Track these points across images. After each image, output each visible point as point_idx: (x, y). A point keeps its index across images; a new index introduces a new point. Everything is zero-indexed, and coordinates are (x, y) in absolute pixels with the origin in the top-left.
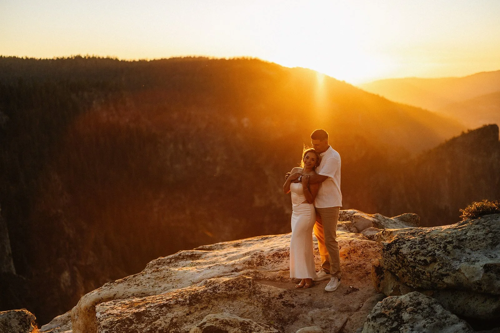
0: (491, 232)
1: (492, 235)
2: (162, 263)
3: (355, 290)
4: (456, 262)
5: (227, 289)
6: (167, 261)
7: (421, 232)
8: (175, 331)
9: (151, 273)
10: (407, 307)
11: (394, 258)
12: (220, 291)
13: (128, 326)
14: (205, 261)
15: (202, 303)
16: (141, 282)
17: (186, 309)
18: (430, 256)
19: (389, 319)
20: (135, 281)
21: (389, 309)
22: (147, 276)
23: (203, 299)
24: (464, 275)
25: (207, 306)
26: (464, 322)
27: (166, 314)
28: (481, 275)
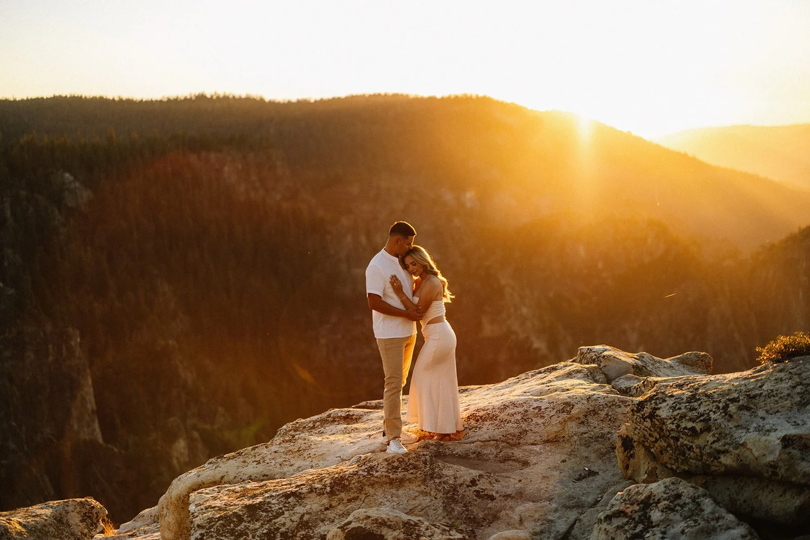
0: (801, 384)
1: (802, 389)
2: (301, 429)
3: (592, 473)
4: (740, 431)
5: (390, 470)
6: (309, 425)
7: (693, 383)
8: (306, 534)
9: (279, 444)
10: (659, 501)
11: (648, 424)
12: (379, 473)
13: (235, 526)
14: (366, 426)
15: (350, 491)
16: (263, 458)
17: (325, 501)
18: (701, 421)
19: (631, 520)
20: (255, 456)
21: (632, 504)
22: (274, 448)
23: (353, 486)
24: (751, 452)
25: (358, 496)
26: (745, 526)
27: (294, 508)
28: (778, 454)
